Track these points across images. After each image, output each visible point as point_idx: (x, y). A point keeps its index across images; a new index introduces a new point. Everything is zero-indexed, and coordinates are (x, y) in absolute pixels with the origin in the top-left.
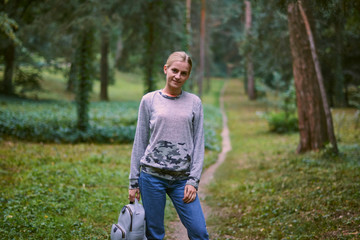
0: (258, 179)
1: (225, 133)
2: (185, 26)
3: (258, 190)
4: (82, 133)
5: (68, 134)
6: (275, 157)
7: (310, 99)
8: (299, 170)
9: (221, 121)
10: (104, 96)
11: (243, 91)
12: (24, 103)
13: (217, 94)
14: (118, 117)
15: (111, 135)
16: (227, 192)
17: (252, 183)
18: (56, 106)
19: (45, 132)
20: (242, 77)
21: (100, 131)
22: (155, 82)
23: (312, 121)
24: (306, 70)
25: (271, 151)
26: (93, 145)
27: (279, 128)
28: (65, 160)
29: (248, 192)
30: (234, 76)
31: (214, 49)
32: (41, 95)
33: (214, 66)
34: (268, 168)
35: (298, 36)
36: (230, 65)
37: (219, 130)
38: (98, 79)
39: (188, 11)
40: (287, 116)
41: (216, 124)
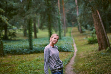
0: (88, 61)
1: (75, 45)
2: (59, 13)
3: (89, 66)
4: (31, 50)
5: (27, 51)
6: (91, 52)
7: (100, 34)
8: (100, 57)
9: (73, 41)
10: (36, 37)
11: (78, 30)
12: (12, 42)
13: (70, 32)
14: (41, 44)
15: (40, 50)
16: (79, 67)
17: (87, 63)
18: (22, 42)
19: (20, 51)
20: (77, 26)
21: (37, 49)
22: (52, 32)
23: (102, 40)
24: (98, 25)
25: (90, 50)
26: (35, 54)
27: (91, 42)
28: (28, 61)
29: (86, 66)
30: (75, 26)
31: (68, 18)
32: (17, 39)
33: (68, 24)
34: (90, 57)
35: (95, 15)
36: (73, 23)
37: (73, 44)
38: (33, 31)
39: (59, 9)
40: (93, 38)
41: (72, 43)
